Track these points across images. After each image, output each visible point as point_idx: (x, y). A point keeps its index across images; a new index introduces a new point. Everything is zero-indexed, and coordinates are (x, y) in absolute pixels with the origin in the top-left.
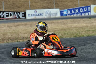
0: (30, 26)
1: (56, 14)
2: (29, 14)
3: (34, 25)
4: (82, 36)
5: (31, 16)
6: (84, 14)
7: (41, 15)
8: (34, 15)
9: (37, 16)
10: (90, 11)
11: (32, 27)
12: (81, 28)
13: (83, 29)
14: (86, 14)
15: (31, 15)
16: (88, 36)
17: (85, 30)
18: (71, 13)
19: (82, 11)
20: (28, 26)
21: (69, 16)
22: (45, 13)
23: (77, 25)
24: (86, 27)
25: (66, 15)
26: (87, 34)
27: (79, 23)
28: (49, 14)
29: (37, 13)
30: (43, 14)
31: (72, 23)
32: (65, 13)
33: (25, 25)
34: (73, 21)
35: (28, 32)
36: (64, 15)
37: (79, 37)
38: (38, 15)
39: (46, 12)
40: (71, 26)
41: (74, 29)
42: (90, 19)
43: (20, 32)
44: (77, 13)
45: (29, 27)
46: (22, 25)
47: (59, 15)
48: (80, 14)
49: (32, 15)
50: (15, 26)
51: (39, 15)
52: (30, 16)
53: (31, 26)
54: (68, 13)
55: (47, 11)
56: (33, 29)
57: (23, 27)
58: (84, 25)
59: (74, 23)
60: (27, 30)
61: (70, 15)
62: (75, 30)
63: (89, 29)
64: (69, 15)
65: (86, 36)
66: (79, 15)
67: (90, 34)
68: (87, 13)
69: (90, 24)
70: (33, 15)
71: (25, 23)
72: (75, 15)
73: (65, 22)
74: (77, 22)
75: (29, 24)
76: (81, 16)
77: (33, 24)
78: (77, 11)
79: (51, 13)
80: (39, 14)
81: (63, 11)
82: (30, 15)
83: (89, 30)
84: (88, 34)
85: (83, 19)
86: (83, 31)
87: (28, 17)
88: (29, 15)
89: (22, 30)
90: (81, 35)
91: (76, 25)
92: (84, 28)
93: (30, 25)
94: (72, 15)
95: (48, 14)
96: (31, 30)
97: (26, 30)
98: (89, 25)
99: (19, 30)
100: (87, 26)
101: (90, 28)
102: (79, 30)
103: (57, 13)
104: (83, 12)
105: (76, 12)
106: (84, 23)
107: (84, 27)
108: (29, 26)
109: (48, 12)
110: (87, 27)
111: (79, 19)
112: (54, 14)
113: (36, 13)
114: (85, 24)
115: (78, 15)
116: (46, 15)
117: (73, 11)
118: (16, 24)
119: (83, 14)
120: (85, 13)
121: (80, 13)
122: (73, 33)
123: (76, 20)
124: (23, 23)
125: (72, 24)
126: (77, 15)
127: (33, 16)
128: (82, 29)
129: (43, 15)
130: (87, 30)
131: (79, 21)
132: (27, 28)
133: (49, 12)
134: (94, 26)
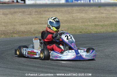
3: (34, 13)
11: (31, 16)
16: (95, 32)
17: (93, 24)
20: (26, 14)
23: (83, 15)
26: (95, 30)
27: (86, 13)
31: (78, 13)
33: (24, 12)
34: (80, 10)
35: (26, 23)
37: (85, 33)
40: (77, 17)
41: (80, 21)
42: (99, 8)
43: (17, 23)
46: (20, 12)
50: (12, 14)
56: (32, 18)
57: (20, 15)
58: (92, 15)
60: (25, 19)
63: (97, 23)
65: (93, 33)
66: (87, 1)
71: (24, 10)
72: (82, 1)
73: (70, 10)
74: (84, 12)
76: (90, 3)
85: (92, 8)
89: (19, 19)
90: (87, 30)
91: (83, 16)
92: (92, 21)
93: (29, 13)
94: (79, 2)
96: (29, 20)
98: (98, 17)
99: (16, 19)
100: (96, 18)
101: (99, 21)
106: (92, 13)
107: (92, 19)
111: (87, 8)
114: (94, 14)
118: (12, 10)
122: (79, 28)
123: (83, 8)
124: (21, 10)
126: (85, 1)
128: (90, 21)
131: (87, 10)
132: (25, 17)
134: (103, 18)
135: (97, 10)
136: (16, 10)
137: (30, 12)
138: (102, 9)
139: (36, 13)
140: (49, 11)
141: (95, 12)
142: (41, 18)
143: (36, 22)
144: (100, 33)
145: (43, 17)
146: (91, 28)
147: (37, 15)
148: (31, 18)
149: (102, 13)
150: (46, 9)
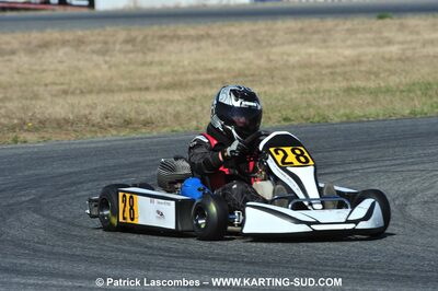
3: (118, 47)
4: (316, 120)
11: (107, 58)
16: (344, 119)
20: (88, 49)
23: (312, 50)
26: (342, 111)
27: (325, 41)
31: (294, 42)
33: (79, 43)
34: (302, 30)
37: (304, 123)
40: (285, 57)
42: (380, 22)
45: (95, 57)
46: (64, 43)
50: (31, 50)
53: (104, 51)
56: (110, 67)
57: (65, 54)
58: (348, 52)
59: (304, 41)
60: (80, 70)
62: (299, 80)
63: (357, 83)
65: (335, 120)
67: (357, 112)
69: (375, 50)
71: (80, 33)
73: (264, 32)
74: (315, 37)
75: (95, 42)
77: (115, 43)
83: (358, 89)
84: (348, 111)
89: (56, 70)
90: (313, 112)
91: (310, 55)
93: (99, 46)
96: (98, 74)
97: (76, 75)
98: (370, 57)
99: (44, 71)
100: (359, 62)
106: (349, 42)
108: (93, 52)
114: (353, 46)
118: (36, 36)
122: (282, 102)
124: (69, 35)
125: (293, 47)
131: (329, 31)
132: (81, 64)
135: (370, 30)
136: (52, 34)
137: (106, 43)
139: (129, 47)
140: (179, 38)
141: (359, 36)
142: (144, 64)
144: (360, 122)
145: (151, 63)
146: (326, 102)
147: (131, 56)
148: (105, 67)
149: (389, 42)
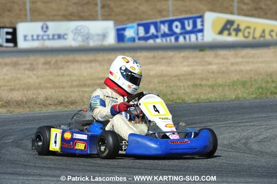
0: (29, 69)
1: (104, 36)
2: (26, 34)
3: (40, 66)
4: (178, 101)
5: (33, 40)
6: (185, 38)
7: (60, 37)
8: (40, 38)
9: (49, 39)
10: (201, 31)
11: (35, 72)
12: (176, 78)
13: (182, 82)
14: (190, 37)
15: (32, 36)
16: (195, 101)
17: (189, 83)
18: (148, 35)
19: (178, 31)
20: (22, 67)
21: (142, 43)
22: (72, 31)
23: (163, 68)
24: (191, 75)
25: (133, 40)
26: (193, 96)
27: (169, 63)
28: (84, 35)
29: (50, 32)
30: (66, 34)
31: (150, 63)
32: (129, 33)
33: (16, 65)
34: (154, 57)
35: (23, 86)
36: (126, 39)
37: (171, 103)
38: (51, 37)
39: (76, 29)
40: (147, 72)
41: (156, 80)
42: (202, 53)
44: (164, 35)
45: (27, 72)
46: (6, 65)
47: (111, 40)
48: (173, 38)
49: (35, 37)
51: (56, 37)
52: (28, 40)
53: (32, 69)
54: (138, 34)
55: (79, 28)
56: (38, 77)
57: (8, 70)
58: (186, 69)
59: (157, 63)
60: (19, 79)
61: (146, 39)
62: (159, 83)
63: (198, 82)
64: (140, 39)
65: (190, 101)
66: (171, 40)
67: (202, 97)
68: (193, 37)
69: (202, 68)
70: (38, 36)
71: (15, 59)
72: (158, 41)
74: (164, 61)
75: (25, 64)
76: (177, 44)
77: (38, 64)
78: (164, 28)
79: (88, 33)
80: (53, 35)
81: (124, 29)
82: (29, 38)
83: (201, 85)
84: (197, 96)
85: (183, 54)
86: (182, 88)
87: (22, 44)
88: (25, 37)
89: (4, 79)
90: (175, 96)
91: (162, 71)
92: (185, 79)
93: (28, 66)
94: (151, 42)
95: (82, 36)
96: (31, 81)
97: (17, 81)
98: (200, 71)
100: (194, 74)
101: (202, 79)
102: (172, 84)
103: (107, 33)
104: (181, 34)
105: (162, 32)
106: (185, 64)
107: (184, 75)
108: (25, 69)
109: (80, 30)
110: (193, 76)
111: (170, 53)
112: (98, 35)
113: (45, 32)
114: (188, 66)
115: (166, 40)
116: (74, 39)
117: (152, 30)
119: (181, 39)
120: (187, 36)
121: (172, 35)
123: (161, 53)
124: (7, 60)
125: (150, 66)
126: (164, 39)
127: (38, 39)
128: (179, 79)
129: (65, 37)
130: (195, 86)
131: (171, 57)
132: (19, 76)
133: (82, 31)
134: (213, 73)
135: (196, 57)
137: (32, 64)
138: (209, 56)
139: (47, 66)
140: (77, 62)
141: (191, 60)
142: (58, 75)
143: (49, 85)
145: (63, 75)
146: (183, 91)
147: (49, 71)
148: (34, 77)
149: (210, 64)
150: (71, 57)
